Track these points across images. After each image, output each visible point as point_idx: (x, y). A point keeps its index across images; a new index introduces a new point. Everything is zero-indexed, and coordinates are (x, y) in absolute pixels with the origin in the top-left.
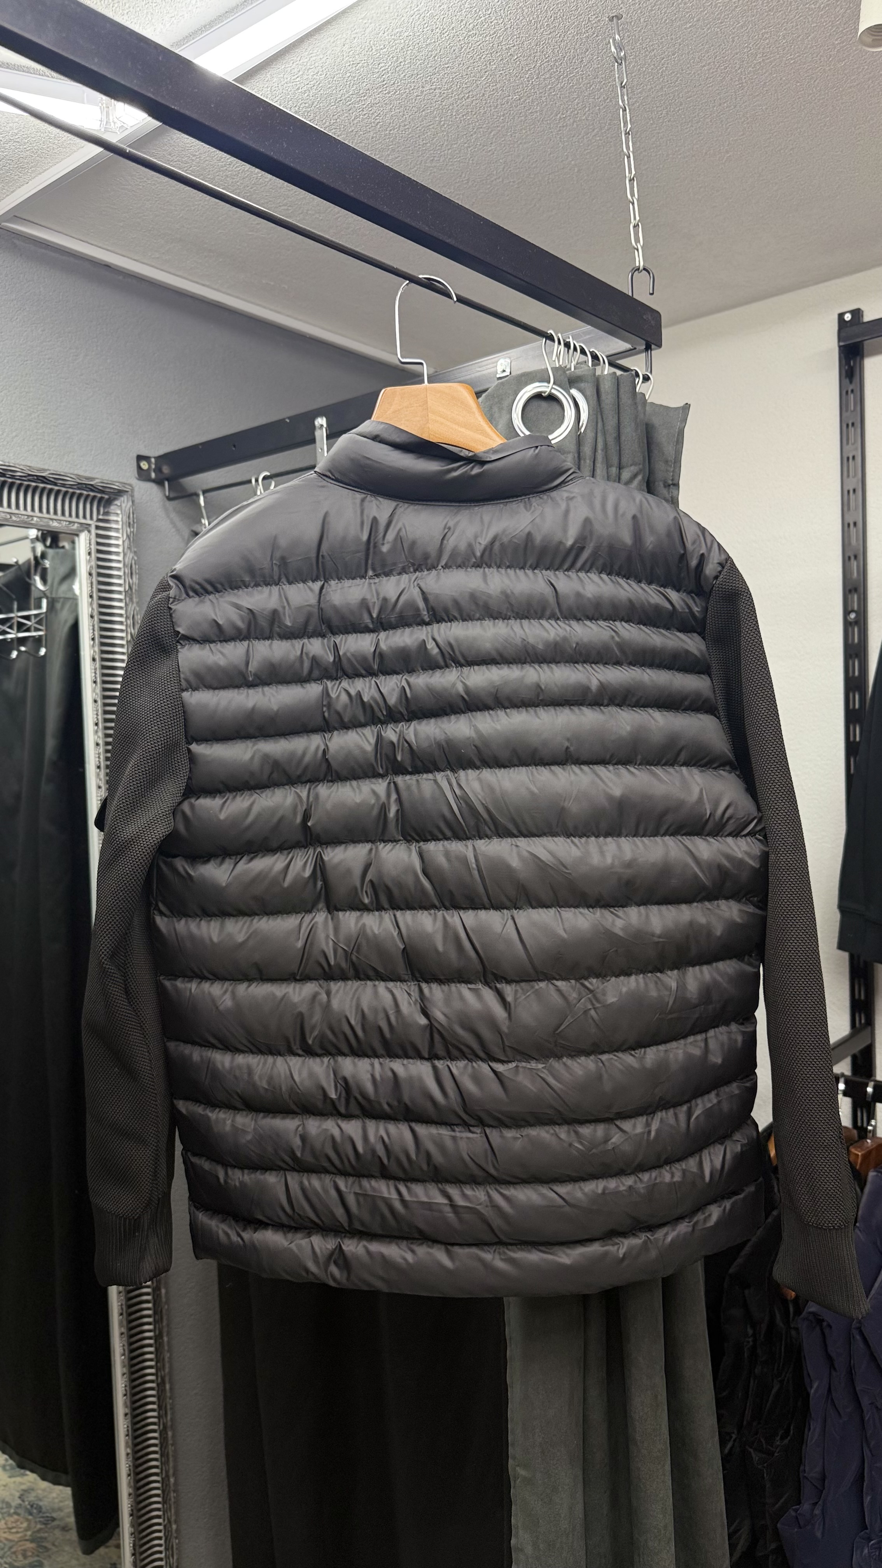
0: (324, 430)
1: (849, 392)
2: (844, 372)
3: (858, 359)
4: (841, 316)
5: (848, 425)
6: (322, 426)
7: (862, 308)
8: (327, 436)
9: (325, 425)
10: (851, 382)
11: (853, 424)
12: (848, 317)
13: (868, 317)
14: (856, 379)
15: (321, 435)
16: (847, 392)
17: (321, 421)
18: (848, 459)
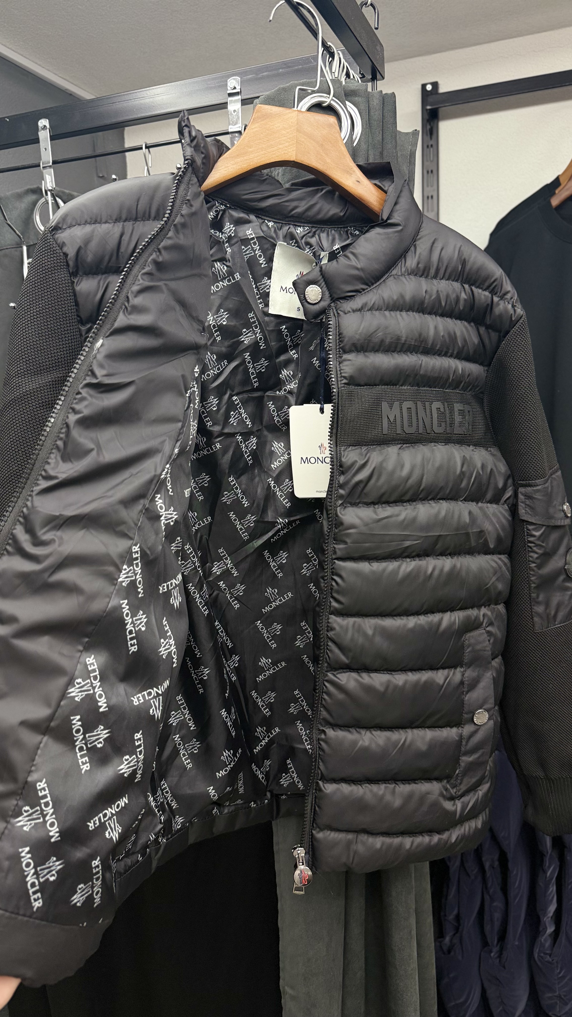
0: (48, 130)
1: (430, 146)
2: (425, 131)
3: (436, 121)
4: (424, 86)
5: (428, 172)
6: (45, 126)
7: (440, 82)
8: (50, 136)
9: (48, 126)
10: (431, 138)
11: (432, 171)
12: (429, 88)
13: (443, 89)
14: (434, 136)
15: (44, 136)
16: (428, 146)
17: (43, 122)
18: (428, 197)
